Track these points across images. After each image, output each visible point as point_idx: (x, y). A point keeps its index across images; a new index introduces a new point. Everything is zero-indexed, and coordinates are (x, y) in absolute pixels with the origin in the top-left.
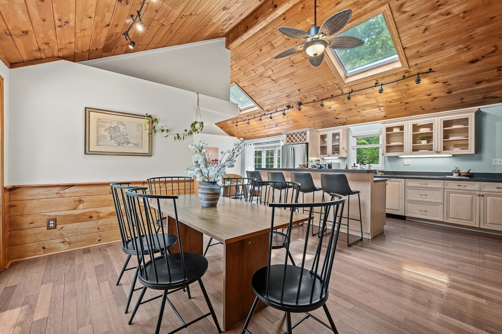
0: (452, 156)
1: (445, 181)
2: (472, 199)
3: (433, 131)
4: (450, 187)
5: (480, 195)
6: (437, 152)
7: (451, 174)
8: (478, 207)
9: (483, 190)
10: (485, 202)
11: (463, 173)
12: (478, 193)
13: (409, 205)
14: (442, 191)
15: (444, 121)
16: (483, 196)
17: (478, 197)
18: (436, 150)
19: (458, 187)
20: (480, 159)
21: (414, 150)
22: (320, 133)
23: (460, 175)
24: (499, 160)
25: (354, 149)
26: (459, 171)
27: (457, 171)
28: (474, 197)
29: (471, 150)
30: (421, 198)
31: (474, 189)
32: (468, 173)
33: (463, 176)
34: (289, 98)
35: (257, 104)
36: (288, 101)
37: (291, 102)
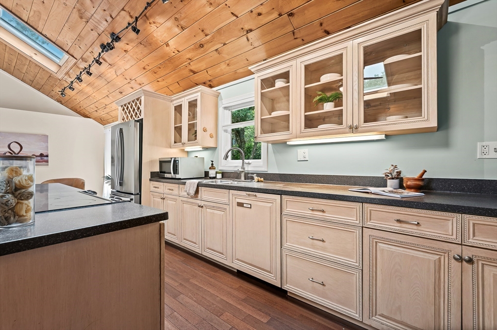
0: (383, 137)
1: (366, 205)
2: (438, 264)
3: (344, 77)
4: (378, 225)
5: (460, 259)
6: (353, 129)
7: (381, 182)
8: (455, 298)
9: (472, 241)
10: (479, 283)
11: (409, 179)
12: (456, 250)
13: (290, 262)
14: (358, 232)
15: (365, 48)
16: (470, 261)
17: (456, 265)
18: (350, 123)
19: (397, 227)
20: (446, 144)
21: (307, 126)
22: (174, 102)
23: (401, 186)
24: (493, 145)
25: (226, 131)
26: (399, 173)
27: (395, 174)
28: (444, 261)
29: (429, 117)
30: (313, 246)
31: (443, 237)
32: (420, 179)
33: (409, 188)
34: (88, 22)
35: (54, 43)
36: (92, 30)
37: (100, 35)
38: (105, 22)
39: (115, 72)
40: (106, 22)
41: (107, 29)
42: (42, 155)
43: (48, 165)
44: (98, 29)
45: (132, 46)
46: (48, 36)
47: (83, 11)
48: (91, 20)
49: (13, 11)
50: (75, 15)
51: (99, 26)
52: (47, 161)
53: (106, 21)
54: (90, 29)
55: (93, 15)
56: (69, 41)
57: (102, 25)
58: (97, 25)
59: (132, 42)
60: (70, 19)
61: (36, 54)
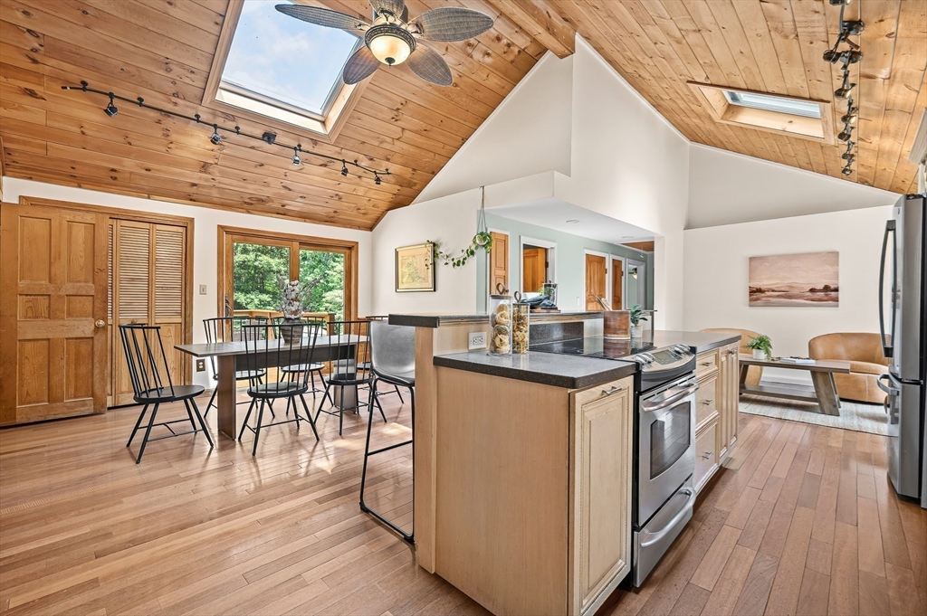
34: (797, 36)
35: (788, 96)
36: (812, 43)
37: (828, 42)
38: (816, 17)
39: (906, 86)
40: (817, 15)
41: (829, 24)
42: (826, 288)
43: (837, 306)
44: (817, 34)
45: (893, 18)
46: (776, 91)
47: (780, 25)
48: (799, 30)
49: (731, 85)
50: (778, 39)
51: (815, 30)
52: (836, 300)
53: (816, 12)
54: (808, 44)
55: (794, 21)
56: (799, 81)
57: (816, 24)
58: (810, 30)
59: (885, 11)
60: (779, 52)
61: (791, 122)
